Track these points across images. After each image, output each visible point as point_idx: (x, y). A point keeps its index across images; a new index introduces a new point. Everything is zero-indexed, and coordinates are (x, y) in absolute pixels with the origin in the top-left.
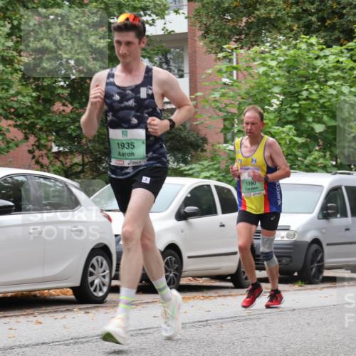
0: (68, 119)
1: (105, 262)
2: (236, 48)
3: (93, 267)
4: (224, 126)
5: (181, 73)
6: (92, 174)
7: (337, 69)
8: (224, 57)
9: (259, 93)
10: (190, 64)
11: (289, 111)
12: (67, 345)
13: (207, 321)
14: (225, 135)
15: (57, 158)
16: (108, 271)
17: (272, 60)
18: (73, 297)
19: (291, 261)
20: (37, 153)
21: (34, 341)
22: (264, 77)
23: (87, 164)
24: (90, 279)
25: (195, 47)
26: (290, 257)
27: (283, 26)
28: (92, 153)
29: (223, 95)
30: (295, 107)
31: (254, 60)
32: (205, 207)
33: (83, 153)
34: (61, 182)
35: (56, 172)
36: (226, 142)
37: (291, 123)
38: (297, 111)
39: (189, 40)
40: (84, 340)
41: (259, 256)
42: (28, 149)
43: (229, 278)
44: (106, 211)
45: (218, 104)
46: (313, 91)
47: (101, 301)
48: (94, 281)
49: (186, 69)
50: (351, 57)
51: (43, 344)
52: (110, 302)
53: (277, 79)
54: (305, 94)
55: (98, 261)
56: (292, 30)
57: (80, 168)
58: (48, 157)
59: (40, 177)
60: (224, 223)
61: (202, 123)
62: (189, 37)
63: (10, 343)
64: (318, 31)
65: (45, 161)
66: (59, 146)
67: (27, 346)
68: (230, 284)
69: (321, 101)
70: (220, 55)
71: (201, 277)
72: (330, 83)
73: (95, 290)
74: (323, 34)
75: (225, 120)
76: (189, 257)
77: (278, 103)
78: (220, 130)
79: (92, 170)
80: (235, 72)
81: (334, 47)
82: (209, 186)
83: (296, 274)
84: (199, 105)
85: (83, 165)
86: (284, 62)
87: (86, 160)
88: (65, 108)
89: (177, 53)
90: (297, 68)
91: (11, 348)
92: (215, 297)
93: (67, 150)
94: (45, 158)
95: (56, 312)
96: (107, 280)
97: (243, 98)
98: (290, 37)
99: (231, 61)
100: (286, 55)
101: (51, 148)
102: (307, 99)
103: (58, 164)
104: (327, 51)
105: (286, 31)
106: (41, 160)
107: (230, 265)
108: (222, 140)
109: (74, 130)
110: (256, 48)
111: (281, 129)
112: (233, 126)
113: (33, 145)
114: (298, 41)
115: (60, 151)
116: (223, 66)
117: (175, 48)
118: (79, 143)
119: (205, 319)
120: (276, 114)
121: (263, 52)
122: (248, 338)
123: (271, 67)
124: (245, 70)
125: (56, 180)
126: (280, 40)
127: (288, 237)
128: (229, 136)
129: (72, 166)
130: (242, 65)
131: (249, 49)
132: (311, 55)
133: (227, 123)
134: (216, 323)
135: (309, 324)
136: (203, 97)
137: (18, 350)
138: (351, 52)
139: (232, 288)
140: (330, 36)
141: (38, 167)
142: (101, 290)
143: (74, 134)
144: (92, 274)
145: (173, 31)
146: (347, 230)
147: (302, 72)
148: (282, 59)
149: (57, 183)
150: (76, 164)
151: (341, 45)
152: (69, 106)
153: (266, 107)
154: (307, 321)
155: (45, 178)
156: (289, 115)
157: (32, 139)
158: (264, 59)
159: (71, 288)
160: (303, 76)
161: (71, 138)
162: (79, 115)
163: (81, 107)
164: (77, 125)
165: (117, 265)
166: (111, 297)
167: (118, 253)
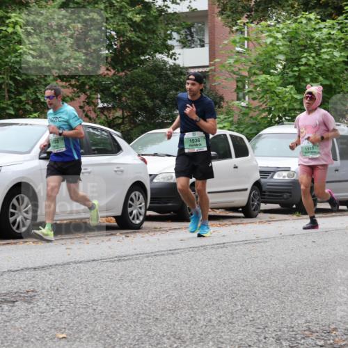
0: (112, 81)
1: (141, 197)
2: (247, 23)
3: (132, 200)
4: (237, 86)
5: (202, 43)
6: (130, 126)
7: (330, 39)
8: (237, 30)
9: (266, 59)
10: (209, 36)
11: (291, 74)
12: (113, 262)
13: (224, 243)
14: (238, 93)
15: (102, 113)
16: (143, 204)
17: (277, 32)
18: (116, 224)
19: (291, 196)
20: (87, 108)
21: (86, 258)
22: (271, 47)
23: (126, 118)
24: (129, 210)
25: (214, 22)
26: (290, 193)
27: (286, 4)
28: (130, 108)
29: (236, 61)
30: (296, 71)
31: (262, 32)
32: (222, 152)
33: (123, 109)
34: (106, 131)
35: (101, 124)
36: (238, 99)
37: (292, 83)
38: (297, 74)
39: (209, 16)
40: (126, 258)
41: (264, 192)
42: (79, 105)
43: (241, 209)
44: (143, 155)
45: (233, 68)
46: (311, 58)
47: (138, 227)
48: (132, 212)
49: (207, 40)
50: (341, 30)
51: (93, 261)
52: (146, 228)
53: (281, 48)
54: (304, 61)
55: (135, 195)
56: (293, 7)
57: (120, 121)
58: (95, 112)
59: (89, 127)
60: (237, 165)
61: (220, 84)
62: (209, 13)
63: (67, 259)
64: (314, 8)
65: (93, 115)
66: (102, 102)
67: (81, 262)
68: (242, 215)
69: (317, 66)
70: (235, 28)
71: (218, 209)
72: (323, 50)
73: (133, 219)
74: (318, 10)
75: (237, 81)
76: (209, 193)
77: (281, 67)
78: (234, 90)
79: (130, 122)
80: (246, 42)
81: (328, 20)
82: (225, 135)
83: (294, 206)
84: (217, 70)
85: (123, 118)
86: (286, 34)
87: (126, 114)
88: (109, 72)
89: (199, 27)
90: (297, 39)
91: (68, 264)
92: (229, 225)
93: (110, 106)
94: (93, 112)
96: (143, 211)
97: (253, 64)
98: (292, 13)
99: (242, 33)
100: (289, 28)
101: (98, 104)
102: (306, 64)
103: (103, 117)
104: (322, 25)
105: (288, 8)
106: (89, 114)
107: (242, 199)
108: (235, 98)
109: (116, 90)
110: (263, 23)
111: (284, 89)
112: (244, 87)
113: (84, 102)
114: (299, 17)
115: (104, 107)
116: (237, 37)
117: (198, 23)
118: (120, 100)
119: (221, 242)
120: (280, 76)
121: (269, 26)
122: (257, 257)
123: (276, 38)
124: (255, 40)
125: (102, 130)
126: (283, 16)
127: (288, 177)
128: (241, 95)
129: (113, 119)
130: (253, 36)
131: (258, 23)
132: (309, 28)
133: (240, 84)
134: (230, 246)
135: (306, 246)
136: (220, 63)
137: (74, 265)
138: (342, 25)
139: (243, 217)
140: (324, 12)
141: (88, 120)
142: (138, 218)
143: (116, 93)
144: (131, 206)
145: (196, 9)
146: (337, 170)
147: (301, 42)
148: (285, 31)
149: (103, 132)
150: (117, 117)
151: (334, 19)
152: (112, 70)
153: (272, 71)
154: (304, 244)
155: (94, 128)
156: (290, 77)
157: (83, 97)
158: (270, 31)
159: (114, 217)
160: (302, 46)
161: (113, 96)
162: (120, 77)
163: (123, 71)
164: (119, 85)
165: (151, 198)
166: (146, 224)
167: (152, 189)
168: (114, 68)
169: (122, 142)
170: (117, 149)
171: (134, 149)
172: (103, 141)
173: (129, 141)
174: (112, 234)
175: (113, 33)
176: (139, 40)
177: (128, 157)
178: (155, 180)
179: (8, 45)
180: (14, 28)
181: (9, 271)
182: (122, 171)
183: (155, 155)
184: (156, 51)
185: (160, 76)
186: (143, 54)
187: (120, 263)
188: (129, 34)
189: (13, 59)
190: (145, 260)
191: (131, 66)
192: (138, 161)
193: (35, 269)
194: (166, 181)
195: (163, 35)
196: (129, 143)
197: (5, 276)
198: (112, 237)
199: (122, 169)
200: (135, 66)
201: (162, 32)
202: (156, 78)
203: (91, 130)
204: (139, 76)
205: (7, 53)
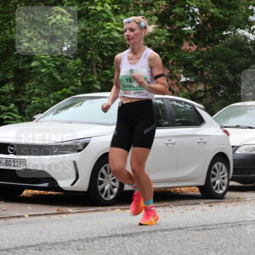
0: (194, 56)
1: (224, 167)
3: (215, 170)
6: (212, 99)
15: (185, 86)
16: (226, 174)
18: (199, 193)
20: (170, 82)
23: (208, 91)
24: (213, 180)
28: (212, 82)
33: (205, 82)
34: (189, 104)
35: (183, 97)
44: (225, 127)
47: (221, 197)
48: (215, 182)
52: (229, 198)
55: (218, 166)
57: (203, 94)
58: (178, 86)
59: (173, 100)
65: (176, 89)
66: (186, 77)
67: (167, 230)
73: (216, 189)
79: (212, 95)
85: (205, 91)
87: (208, 88)
88: (191, 48)
93: (192, 80)
94: (176, 86)
95: (187, 204)
96: (226, 181)
101: (181, 78)
103: (186, 91)
106: (172, 87)
113: (167, 76)
115: (187, 81)
118: (202, 74)
125: (186, 103)
129: (196, 92)
137: (160, 233)
141: (171, 93)
142: (221, 188)
143: (198, 68)
144: (214, 176)
149: (187, 105)
150: (200, 91)
152: (195, 46)
155: (177, 101)
157: (166, 71)
159: (199, 187)
161: (195, 70)
162: (202, 53)
163: (205, 46)
164: (201, 60)
165: (234, 169)
166: (229, 194)
167: (234, 160)
168: (196, 44)
169: (205, 115)
170: (200, 121)
171: (217, 121)
172: (185, 113)
173: (212, 114)
174: (196, 204)
175: (197, 10)
176: (221, 16)
177: (210, 129)
178: (237, 152)
179: (97, 22)
180: (103, 6)
181: (99, 237)
182: (205, 143)
183: (238, 127)
184: (237, 27)
185: (241, 50)
186: (225, 29)
187: (205, 232)
188: (212, 10)
189: (102, 36)
190: (230, 229)
191: (213, 41)
192: (220, 133)
193: (123, 235)
194: (248, 152)
195: (244, 11)
196: (212, 115)
197: (96, 242)
198: (195, 206)
199: (205, 140)
200: (216, 42)
201: (244, 8)
202: (237, 53)
203: (175, 103)
204: (221, 51)
205: (95, 31)
